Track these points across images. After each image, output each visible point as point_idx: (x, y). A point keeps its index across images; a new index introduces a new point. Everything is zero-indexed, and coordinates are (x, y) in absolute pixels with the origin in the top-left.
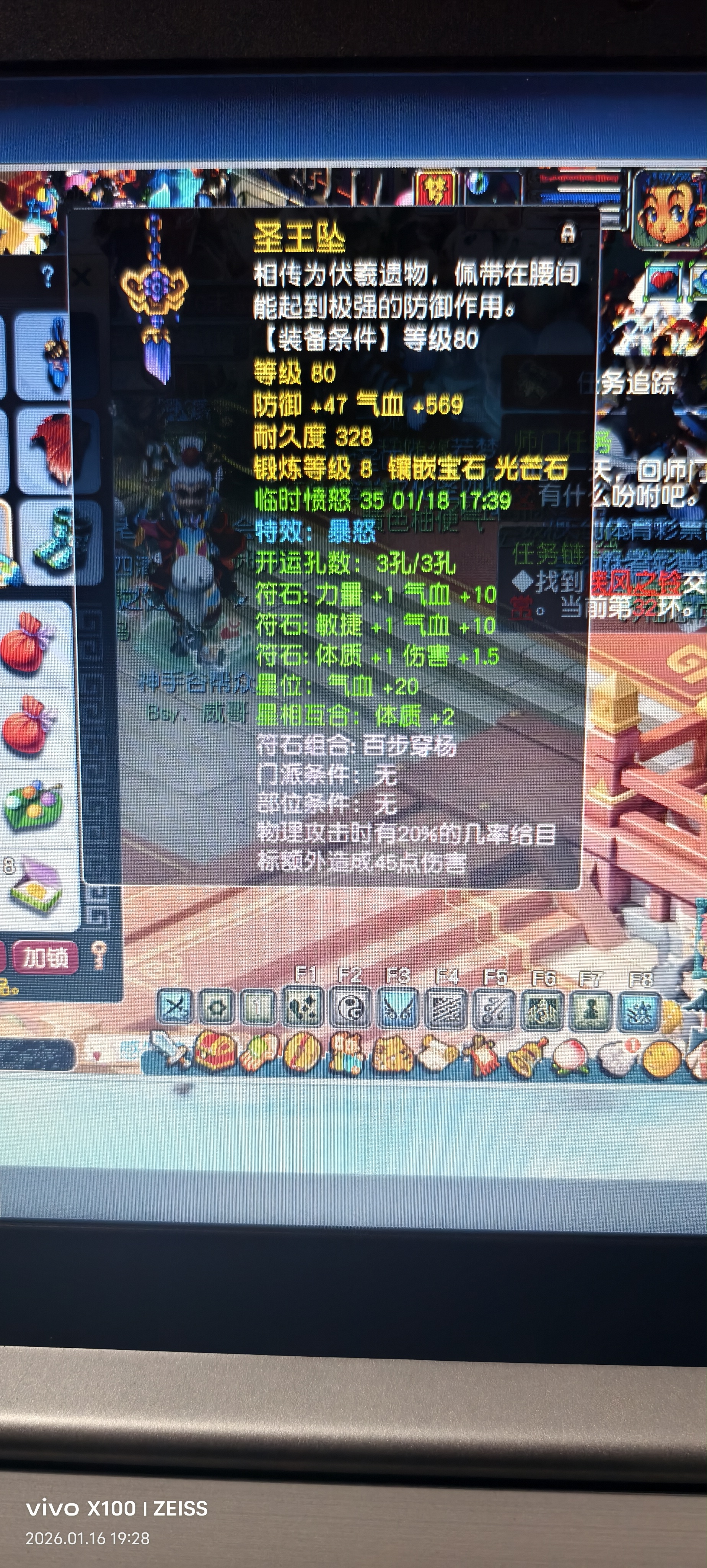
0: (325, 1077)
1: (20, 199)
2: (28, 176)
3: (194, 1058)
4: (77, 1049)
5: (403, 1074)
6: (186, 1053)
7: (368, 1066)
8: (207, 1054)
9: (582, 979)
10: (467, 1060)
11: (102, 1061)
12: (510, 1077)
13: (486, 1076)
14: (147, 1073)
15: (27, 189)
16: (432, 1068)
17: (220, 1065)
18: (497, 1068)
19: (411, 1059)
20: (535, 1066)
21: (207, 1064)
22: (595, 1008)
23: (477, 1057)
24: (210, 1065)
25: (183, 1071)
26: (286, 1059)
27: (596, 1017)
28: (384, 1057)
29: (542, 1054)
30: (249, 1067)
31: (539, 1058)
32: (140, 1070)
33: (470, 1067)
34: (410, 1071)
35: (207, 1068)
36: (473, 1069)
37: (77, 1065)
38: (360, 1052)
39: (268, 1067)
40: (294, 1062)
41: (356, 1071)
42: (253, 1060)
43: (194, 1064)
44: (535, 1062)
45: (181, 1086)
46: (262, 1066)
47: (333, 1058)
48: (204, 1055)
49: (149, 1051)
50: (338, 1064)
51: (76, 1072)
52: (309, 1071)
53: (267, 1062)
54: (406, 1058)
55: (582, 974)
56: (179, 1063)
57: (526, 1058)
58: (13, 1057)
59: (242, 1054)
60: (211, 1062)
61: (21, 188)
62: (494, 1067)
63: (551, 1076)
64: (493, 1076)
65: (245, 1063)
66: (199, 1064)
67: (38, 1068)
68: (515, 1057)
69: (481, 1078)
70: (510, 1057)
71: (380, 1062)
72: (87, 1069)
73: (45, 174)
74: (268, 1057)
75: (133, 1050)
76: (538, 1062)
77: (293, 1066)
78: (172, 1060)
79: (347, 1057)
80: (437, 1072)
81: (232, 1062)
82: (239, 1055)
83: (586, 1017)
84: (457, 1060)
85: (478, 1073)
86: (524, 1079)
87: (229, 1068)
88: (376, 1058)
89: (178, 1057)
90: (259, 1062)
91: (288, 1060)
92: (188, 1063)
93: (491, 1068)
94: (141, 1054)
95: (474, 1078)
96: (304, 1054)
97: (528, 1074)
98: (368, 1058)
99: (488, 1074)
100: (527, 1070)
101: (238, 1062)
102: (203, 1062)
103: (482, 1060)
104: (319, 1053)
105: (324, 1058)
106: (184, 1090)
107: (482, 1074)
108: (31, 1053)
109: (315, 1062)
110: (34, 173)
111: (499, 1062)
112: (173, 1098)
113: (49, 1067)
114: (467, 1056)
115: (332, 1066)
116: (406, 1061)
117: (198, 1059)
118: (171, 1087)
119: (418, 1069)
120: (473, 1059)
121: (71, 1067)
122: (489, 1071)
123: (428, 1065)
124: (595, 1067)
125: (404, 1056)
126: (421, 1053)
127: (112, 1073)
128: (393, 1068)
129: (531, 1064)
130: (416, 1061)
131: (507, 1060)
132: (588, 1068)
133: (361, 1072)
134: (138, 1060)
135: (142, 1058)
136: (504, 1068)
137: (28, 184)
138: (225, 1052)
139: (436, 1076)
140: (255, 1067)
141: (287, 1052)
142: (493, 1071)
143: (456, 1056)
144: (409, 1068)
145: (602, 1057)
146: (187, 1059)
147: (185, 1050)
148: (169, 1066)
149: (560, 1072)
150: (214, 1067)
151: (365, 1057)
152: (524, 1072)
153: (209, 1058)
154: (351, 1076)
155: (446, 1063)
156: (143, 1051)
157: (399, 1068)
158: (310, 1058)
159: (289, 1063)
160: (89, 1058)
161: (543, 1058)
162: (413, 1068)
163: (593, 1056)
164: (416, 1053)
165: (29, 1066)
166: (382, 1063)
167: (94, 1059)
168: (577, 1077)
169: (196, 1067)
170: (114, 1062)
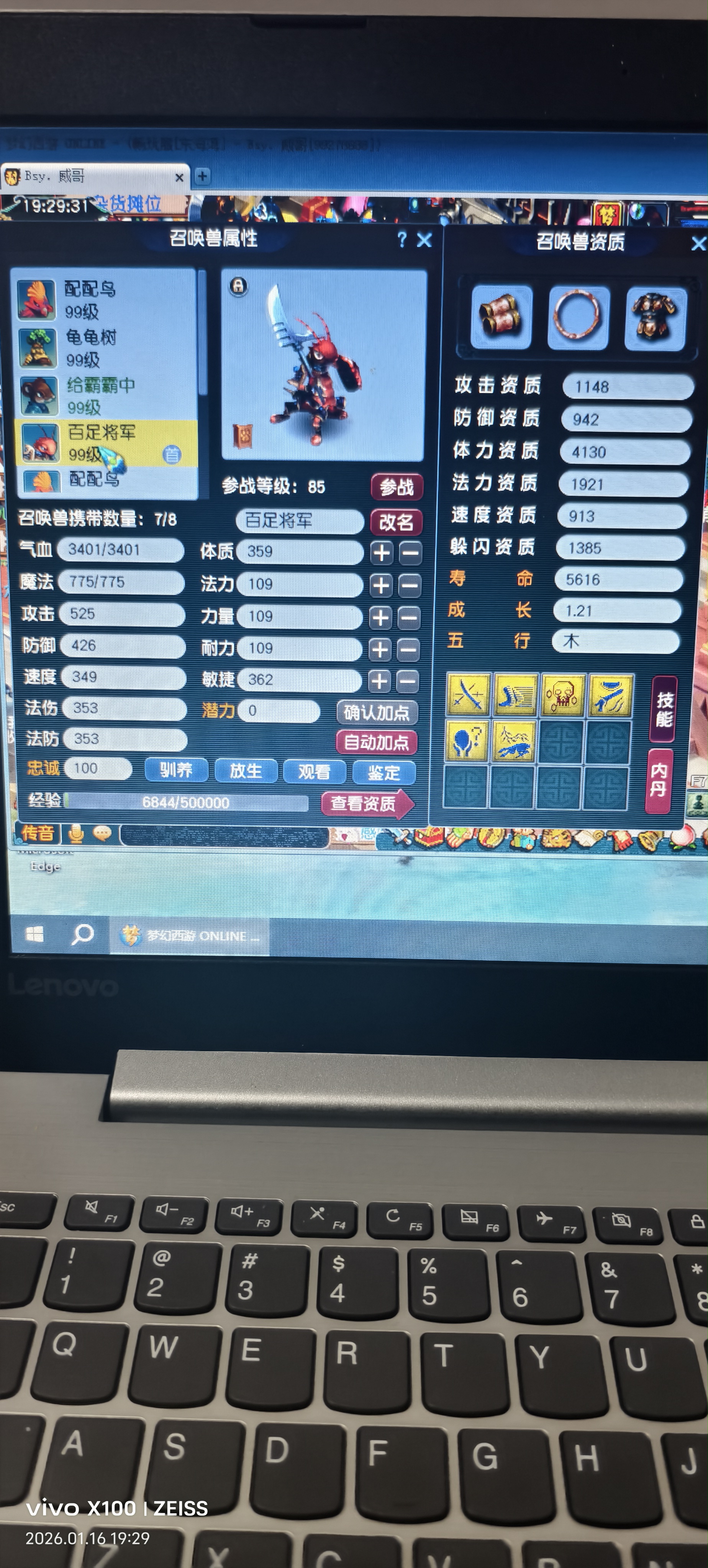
0: (507, 852)
1: (311, 216)
2: (317, 200)
3: (414, 838)
4: (330, 833)
5: (564, 849)
6: (409, 833)
7: (538, 843)
8: (423, 835)
9: (693, 780)
10: (610, 839)
11: (348, 840)
12: (640, 851)
13: (623, 851)
14: (380, 849)
15: (317, 209)
16: (584, 845)
17: (433, 843)
18: (631, 845)
19: (570, 839)
20: (658, 844)
21: (423, 842)
22: (701, 801)
23: (617, 837)
24: (425, 843)
25: (406, 847)
26: (480, 839)
27: (702, 808)
28: (550, 837)
29: (663, 836)
30: (453, 845)
31: (661, 838)
32: (375, 847)
33: (611, 844)
34: (568, 848)
35: (423, 845)
36: (614, 846)
37: (330, 842)
38: (533, 834)
39: (468, 845)
40: (485, 841)
41: (530, 847)
42: (456, 840)
43: (414, 842)
44: (658, 841)
45: (403, 858)
46: (462, 844)
47: (513, 838)
48: (421, 836)
49: (382, 833)
50: (517, 843)
51: (329, 848)
52: (496, 847)
53: (467, 841)
54: (566, 838)
55: (693, 777)
56: (403, 842)
57: (651, 837)
58: (284, 838)
59: (448, 835)
60: (426, 841)
61: (312, 208)
62: (629, 845)
63: (669, 851)
64: (627, 851)
65: (450, 841)
66: (418, 843)
67: (302, 846)
68: (644, 837)
69: (619, 852)
70: (640, 837)
71: (547, 841)
72: (336, 846)
73: (329, 198)
74: (467, 838)
75: (371, 832)
76: (660, 841)
77: (485, 844)
78: (398, 840)
79: (524, 837)
80: (588, 848)
81: (441, 841)
82: (446, 836)
83: (695, 808)
84: (602, 839)
85: (617, 849)
86: (650, 853)
87: (439, 845)
88: (544, 838)
89: (402, 837)
90: (461, 841)
91: (481, 839)
92: (409, 842)
93: (627, 845)
94: (376, 835)
95: (614, 852)
96: (492, 835)
97: (653, 849)
98: (538, 838)
99: (625, 850)
100: (652, 846)
101: (445, 841)
102: (420, 841)
103: (620, 839)
104: (503, 834)
105: (507, 838)
106: (406, 861)
107: (620, 849)
108: (297, 835)
109: (500, 841)
110: (323, 198)
111: (633, 841)
112: (398, 866)
113: (309, 845)
114: (610, 836)
115: (513, 844)
116: (566, 840)
117: (417, 839)
118: (397, 859)
119: (574, 845)
120: (614, 838)
121: (326, 845)
122: (625, 847)
123: (581, 843)
124: (700, 844)
125: (565, 836)
126: (577, 834)
127: (356, 849)
128: (556, 845)
129: (655, 843)
130: (573, 840)
131: (638, 839)
132: (696, 845)
133: (534, 847)
134: (374, 840)
135: (377, 839)
136: (636, 845)
137: (317, 205)
138: (436, 834)
139: (586, 851)
140: (457, 844)
141: (481, 834)
142: (628, 847)
143: (602, 836)
144: (568, 845)
145: (705, 837)
146: (409, 839)
147: (407, 832)
148: (395, 844)
149: (675, 848)
150: (428, 845)
151: (536, 837)
152: (650, 848)
153: (425, 838)
154: (526, 850)
155: (595, 842)
156: (377, 834)
157: (560, 845)
158: (497, 838)
159: (481, 842)
160: (339, 838)
161: (664, 838)
162: (570, 845)
163: (699, 836)
164: (573, 834)
165: (296, 845)
166: (549, 842)
167: (342, 839)
168: (687, 851)
169: (415, 845)
170: (357, 841)
